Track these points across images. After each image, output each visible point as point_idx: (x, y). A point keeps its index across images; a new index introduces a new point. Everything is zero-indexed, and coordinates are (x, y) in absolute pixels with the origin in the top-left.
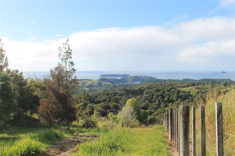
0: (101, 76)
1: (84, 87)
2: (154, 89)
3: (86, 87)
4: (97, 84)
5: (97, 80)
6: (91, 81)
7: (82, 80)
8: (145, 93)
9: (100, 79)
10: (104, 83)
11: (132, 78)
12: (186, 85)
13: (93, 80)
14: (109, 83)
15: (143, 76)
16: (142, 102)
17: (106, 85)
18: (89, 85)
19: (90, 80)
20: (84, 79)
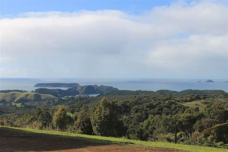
0: (36, 86)
1: (14, 102)
2: (145, 105)
3: (17, 102)
4: (33, 98)
5: (32, 91)
6: (24, 93)
7: (10, 91)
8: (132, 110)
9: (37, 90)
10: (43, 96)
11: (84, 89)
12: (188, 99)
13: (26, 91)
14: (52, 96)
15: (98, 86)
16: (135, 125)
17: (47, 99)
18: (21, 99)
19: (21, 91)
20: (12, 90)
